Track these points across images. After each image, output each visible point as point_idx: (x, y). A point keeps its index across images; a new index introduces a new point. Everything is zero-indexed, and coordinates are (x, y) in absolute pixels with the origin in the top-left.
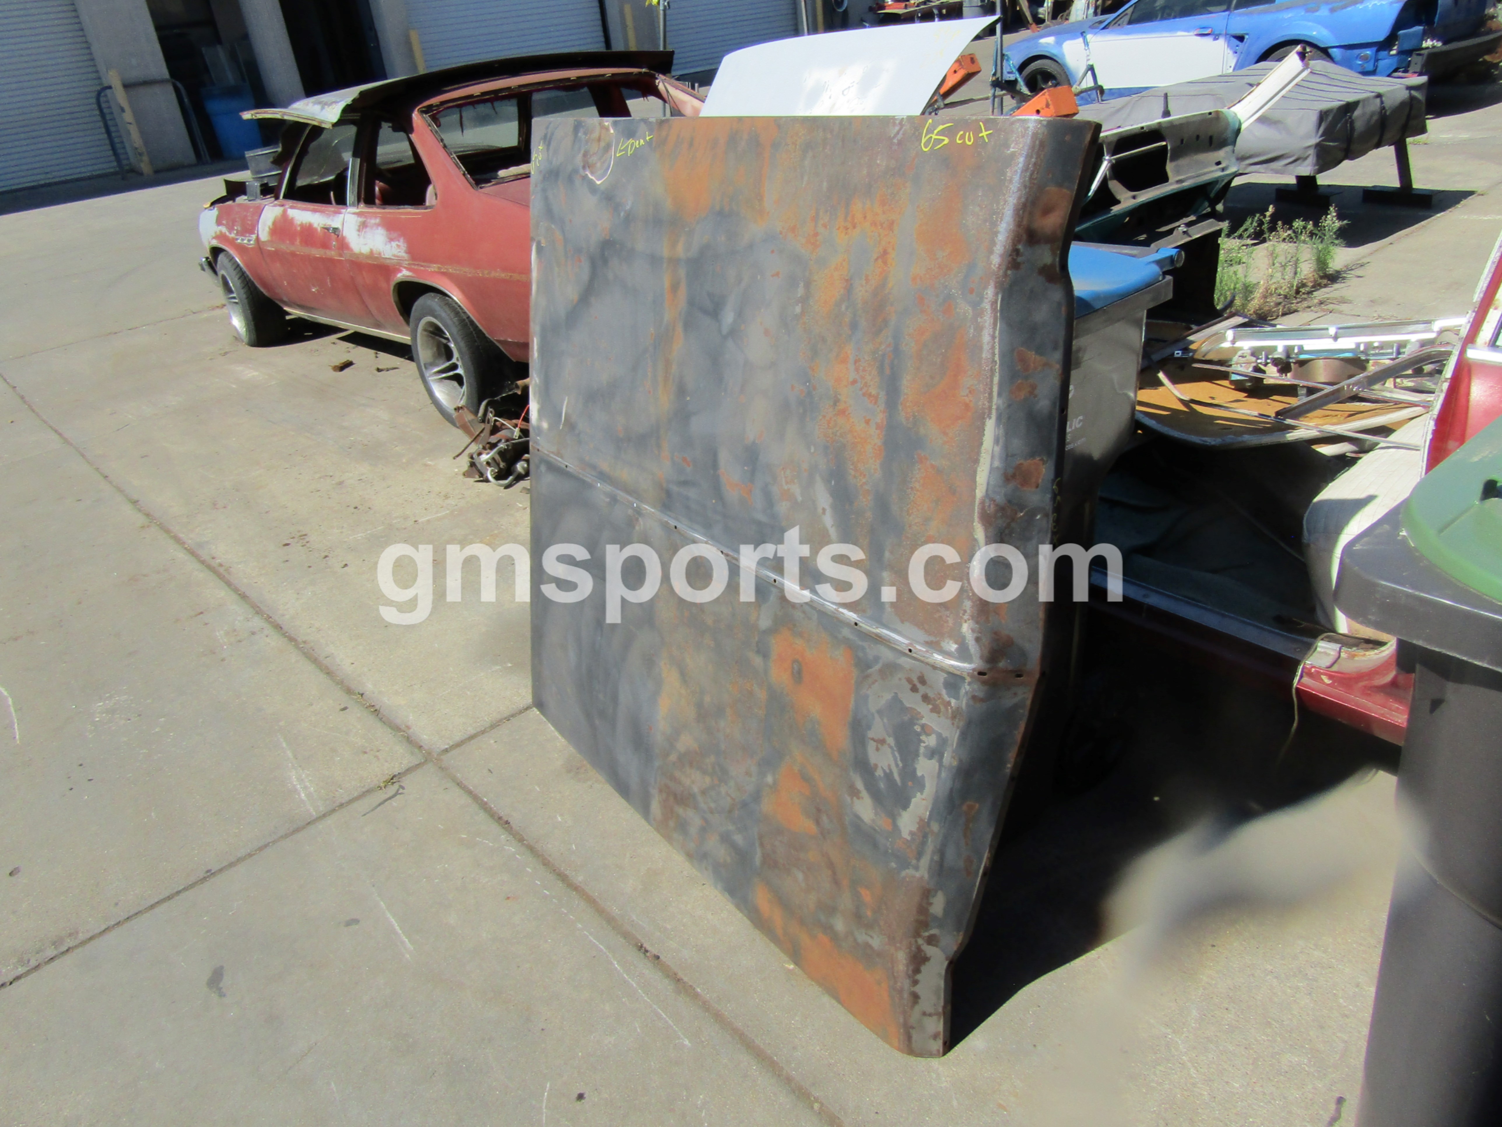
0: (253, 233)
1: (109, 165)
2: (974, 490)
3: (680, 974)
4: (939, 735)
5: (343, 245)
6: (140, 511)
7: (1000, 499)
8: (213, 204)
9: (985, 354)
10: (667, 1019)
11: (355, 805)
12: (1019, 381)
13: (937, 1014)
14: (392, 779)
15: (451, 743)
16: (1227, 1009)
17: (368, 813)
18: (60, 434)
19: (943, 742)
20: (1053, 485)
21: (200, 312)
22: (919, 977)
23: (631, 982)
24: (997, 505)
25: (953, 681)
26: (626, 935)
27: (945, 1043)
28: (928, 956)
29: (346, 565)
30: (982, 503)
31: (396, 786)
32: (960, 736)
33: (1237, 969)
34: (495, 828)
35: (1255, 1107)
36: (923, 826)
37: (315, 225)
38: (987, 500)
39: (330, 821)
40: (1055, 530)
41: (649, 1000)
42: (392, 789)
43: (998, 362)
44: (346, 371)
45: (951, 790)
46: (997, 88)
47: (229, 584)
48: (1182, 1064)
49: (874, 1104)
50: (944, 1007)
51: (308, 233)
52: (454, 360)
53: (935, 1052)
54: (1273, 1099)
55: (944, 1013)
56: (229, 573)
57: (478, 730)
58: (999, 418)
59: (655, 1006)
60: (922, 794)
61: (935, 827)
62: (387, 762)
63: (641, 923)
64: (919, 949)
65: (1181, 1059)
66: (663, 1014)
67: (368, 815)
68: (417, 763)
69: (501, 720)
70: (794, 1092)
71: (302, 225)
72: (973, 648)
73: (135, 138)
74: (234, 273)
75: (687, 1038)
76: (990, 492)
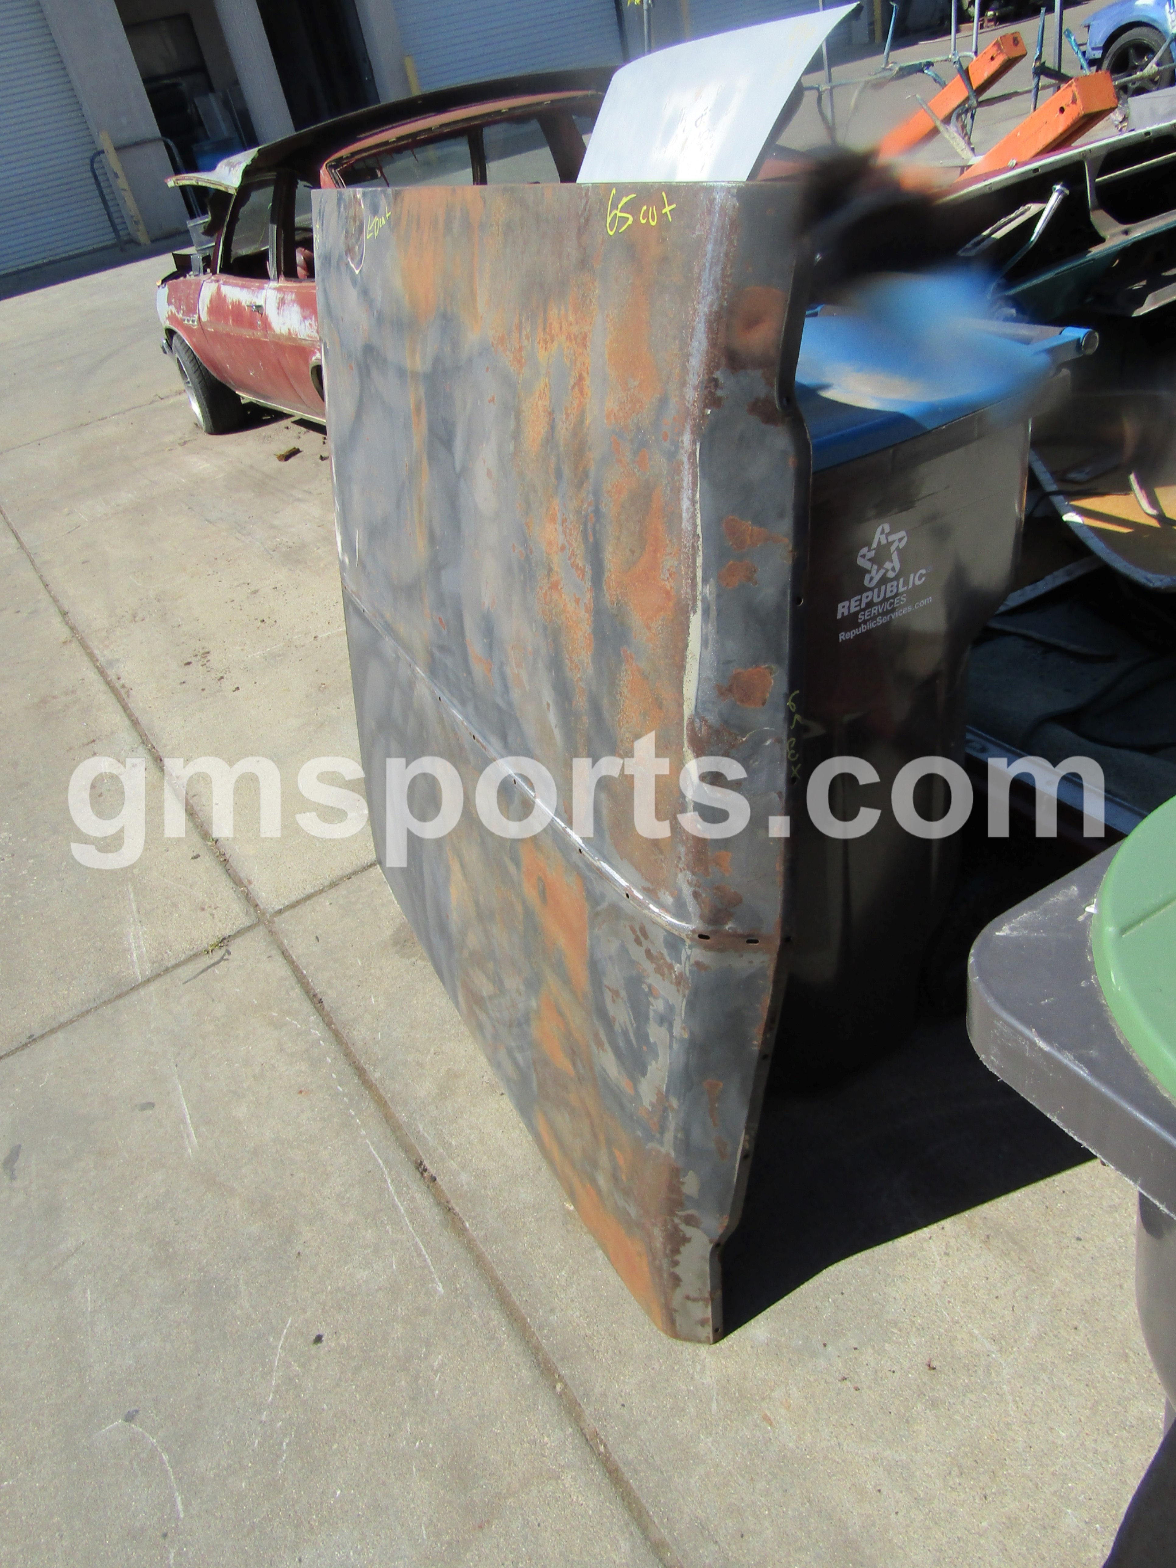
0: (195, 313)
1: (107, 238)
2: (681, 705)
3: (453, 1204)
4: (666, 1001)
5: (267, 325)
6: (67, 623)
7: (712, 718)
8: (164, 281)
9: (686, 525)
10: (427, 1256)
11: (180, 970)
12: (731, 562)
13: (703, 1299)
14: (223, 942)
15: (287, 903)
16: (1076, 1328)
17: (190, 980)
18: (18, 538)
19: (671, 1008)
20: (787, 701)
21: (168, 397)
22: (678, 1257)
23: (400, 1206)
24: (710, 727)
25: (674, 942)
26: (408, 1149)
27: (716, 1331)
28: (688, 1236)
29: (238, 688)
30: (692, 722)
31: (223, 950)
32: (687, 1004)
33: (1102, 1275)
34: (306, 1007)
35: (1079, 1468)
36: (662, 1099)
37: (243, 304)
38: (697, 720)
39: (152, 987)
40: (793, 760)
41: (413, 1231)
42: (219, 953)
43: (701, 535)
44: (292, 460)
45: (687, 1065)
46: (1042, 77)
47: (125, 708)
48: (1001, 1396)
49: (623, 1394)
50: (712, 1293)
51: (238, 313)
53: (703, 1338)
54: (1106, 1461)
55: (712, 1300)
56: (128, 696)
57: (317, 889)
58: (706, 612)
59: (417, 1239)
60: (657, 1062)
61: (674, 1102)
62: (220, 921)
63: (426, 1135)
64: (676, 1228)
65: (1001, 1388)
66: (424, 1250)
67: (189, 983)
68: (249, 924)
69: (341, 879)
70: (539, 1366)
71: (233, 303)
72: (691, 905)
73: (130, 206)
74: (185, 357)
75: (441, 1282)
76: (699, 710)
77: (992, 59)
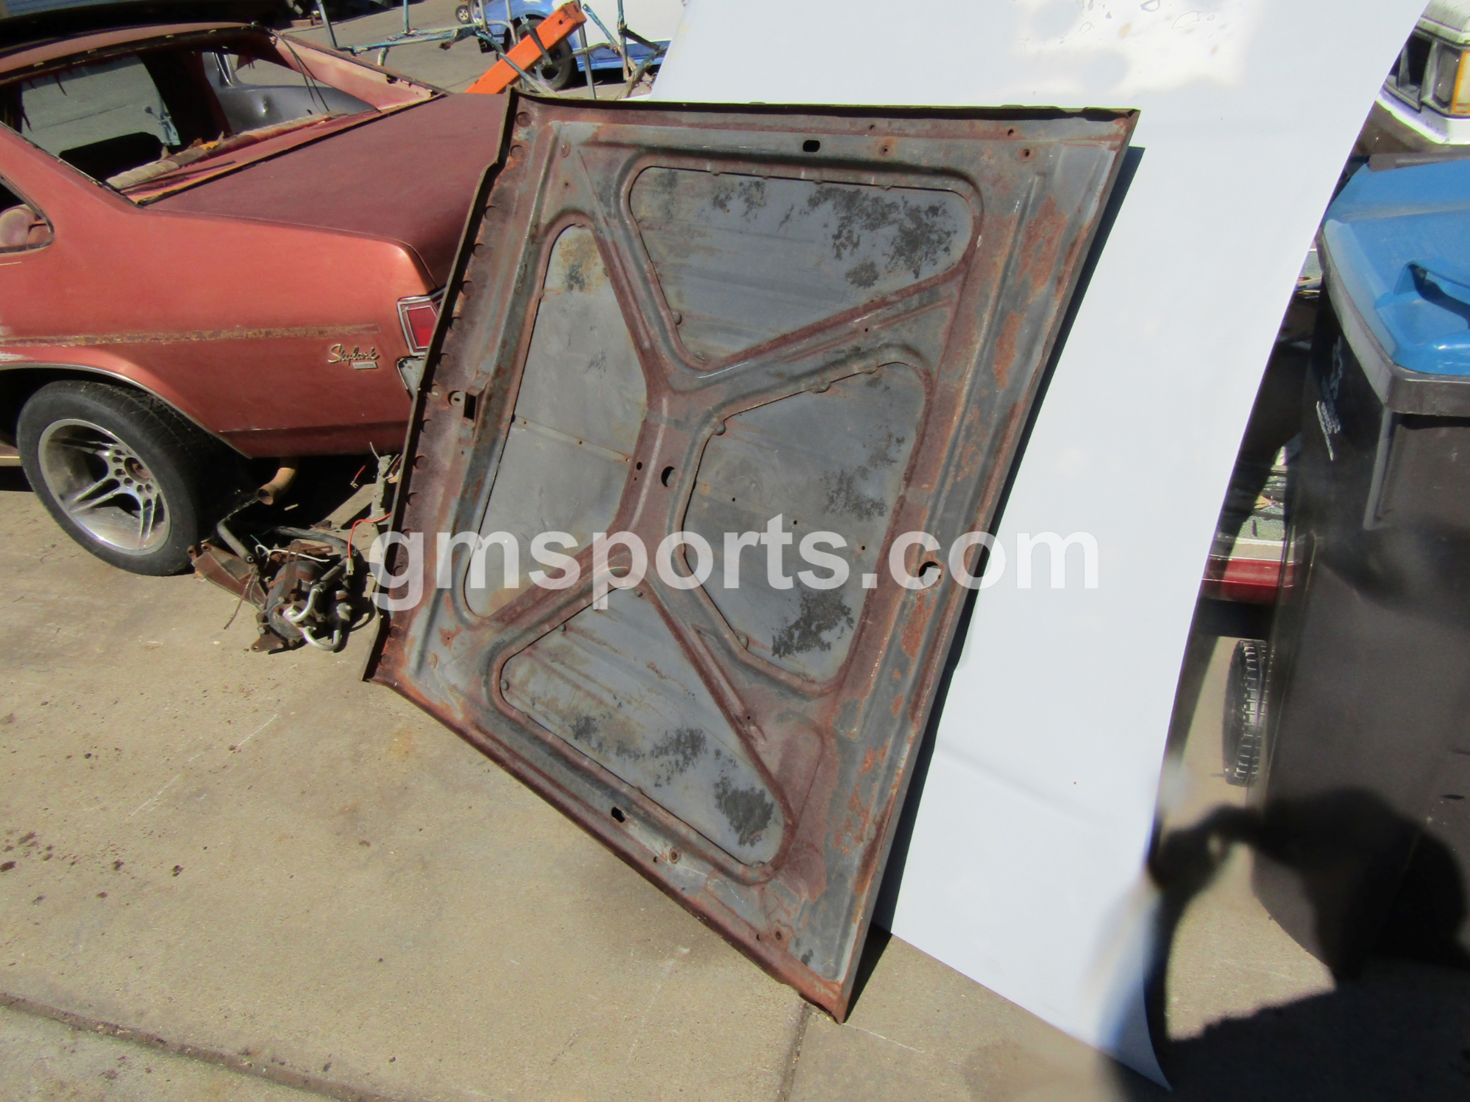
52: (110, 475)
77: (561, 22)
